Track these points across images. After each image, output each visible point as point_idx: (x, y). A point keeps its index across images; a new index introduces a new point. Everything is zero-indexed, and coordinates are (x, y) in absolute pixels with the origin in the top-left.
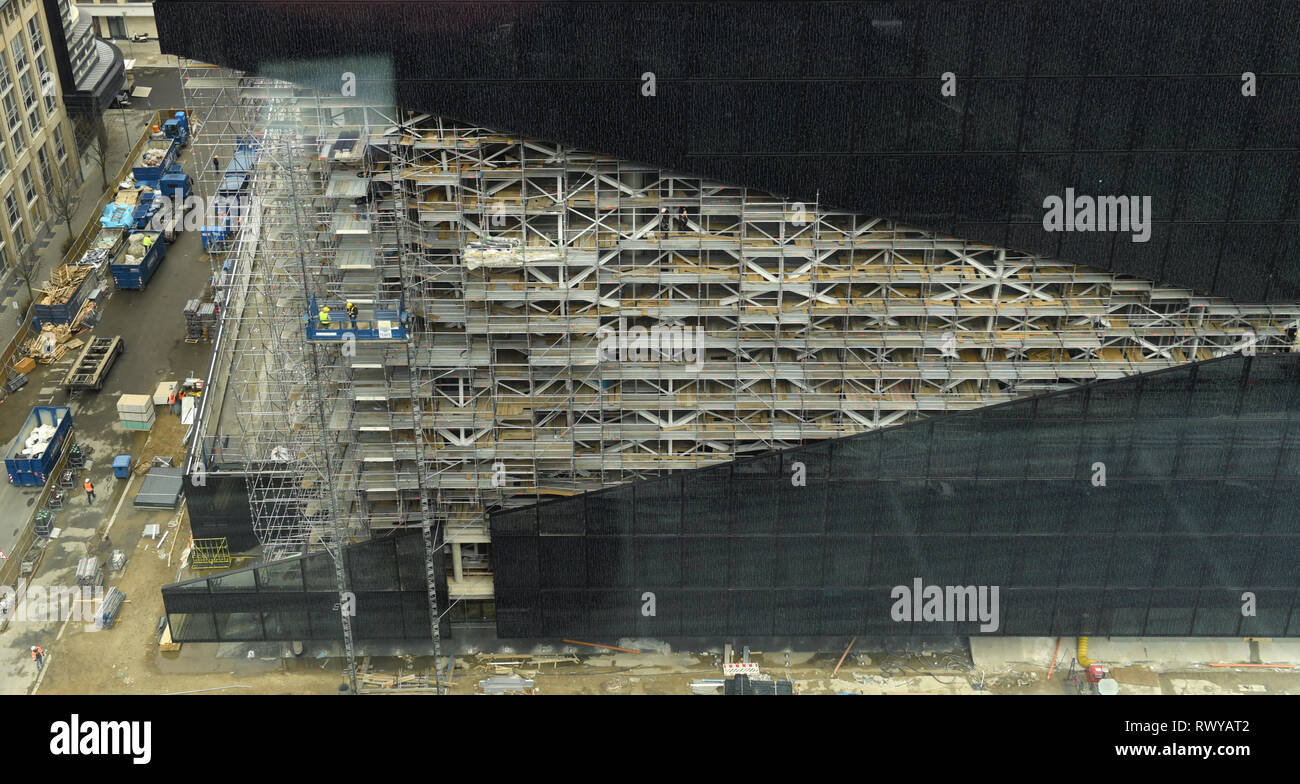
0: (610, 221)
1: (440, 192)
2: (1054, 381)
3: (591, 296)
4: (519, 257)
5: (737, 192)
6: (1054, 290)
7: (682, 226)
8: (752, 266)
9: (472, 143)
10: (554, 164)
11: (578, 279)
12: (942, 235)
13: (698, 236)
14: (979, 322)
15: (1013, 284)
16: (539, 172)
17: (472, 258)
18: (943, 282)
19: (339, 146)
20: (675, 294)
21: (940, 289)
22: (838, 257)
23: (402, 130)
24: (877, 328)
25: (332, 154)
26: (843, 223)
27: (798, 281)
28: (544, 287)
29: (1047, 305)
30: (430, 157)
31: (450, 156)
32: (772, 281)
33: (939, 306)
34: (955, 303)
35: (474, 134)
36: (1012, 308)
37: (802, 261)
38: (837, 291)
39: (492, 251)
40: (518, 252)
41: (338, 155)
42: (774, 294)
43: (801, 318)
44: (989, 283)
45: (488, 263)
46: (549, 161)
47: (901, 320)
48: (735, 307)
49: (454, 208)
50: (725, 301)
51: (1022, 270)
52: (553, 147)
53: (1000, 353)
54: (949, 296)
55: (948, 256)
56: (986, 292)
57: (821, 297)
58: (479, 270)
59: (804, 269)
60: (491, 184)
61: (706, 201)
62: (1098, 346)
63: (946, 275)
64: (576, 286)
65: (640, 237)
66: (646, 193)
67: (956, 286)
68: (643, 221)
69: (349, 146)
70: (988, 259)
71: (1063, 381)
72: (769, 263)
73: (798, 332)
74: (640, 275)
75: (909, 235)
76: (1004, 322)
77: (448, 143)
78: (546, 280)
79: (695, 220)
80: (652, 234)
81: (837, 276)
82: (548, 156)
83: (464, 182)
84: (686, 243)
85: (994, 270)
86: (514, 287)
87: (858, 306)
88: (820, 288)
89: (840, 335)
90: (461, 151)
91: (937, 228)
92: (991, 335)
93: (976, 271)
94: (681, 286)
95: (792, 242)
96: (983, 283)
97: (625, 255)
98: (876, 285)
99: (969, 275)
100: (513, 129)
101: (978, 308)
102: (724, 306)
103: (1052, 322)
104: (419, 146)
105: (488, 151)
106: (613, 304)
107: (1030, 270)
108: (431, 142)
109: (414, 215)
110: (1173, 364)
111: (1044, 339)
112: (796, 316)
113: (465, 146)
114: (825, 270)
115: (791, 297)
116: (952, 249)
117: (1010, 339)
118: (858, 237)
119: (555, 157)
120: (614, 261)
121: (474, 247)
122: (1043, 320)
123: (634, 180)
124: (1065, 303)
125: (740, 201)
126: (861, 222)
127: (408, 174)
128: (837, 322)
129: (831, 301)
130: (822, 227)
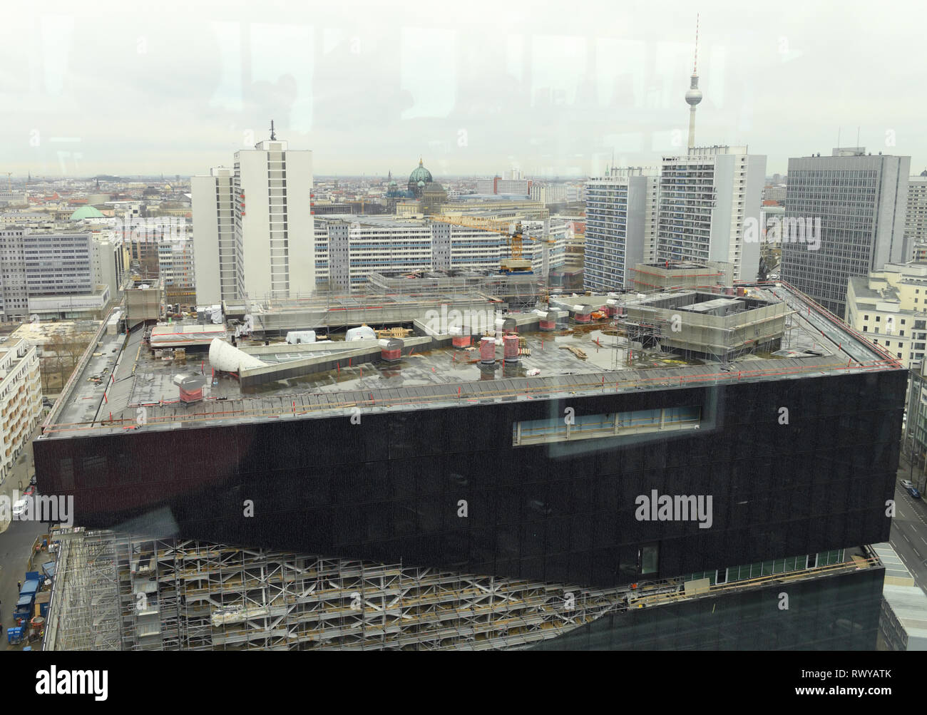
0: (292, 588)
1: (195, 584)
2: (524, 644)
3: (282, 633)
4: (244, 615)
5: (357, 564)
6: (517, 595)
7: (327, 586)
8: (368, 603)
9: (216, 554)
10: (259, 560)
11: (275, 624)
12: (463, 573)
13: (338, 590)
14: (483, 618)
15: (499, 595)
16: (252, 566)
17: (217, 619)
18: (464, 598)
19: (142, 564)
20: (326, 626)
21: (463, 602)
22: (411, 592)
23: (176, 551)
24: (433, 629)
25: (138, 570)
26: (412, 573)
27: (393, 608)
28: (256, 631)
29: (516, 604)
30: (191, 565)
31: (202, 563)
32: (378, 610)
33: (464, 612)
34: (471, 608)
35: (217, 549)
36: (500, 607)
37: (394, 597)
38: (412, 611)
39: (228, 614)
40: (243, 612)
41: (142, 569)
42: (380, 618)
43: (396, 629)
44: (488, 595)
45: (226, 621)
46: (256, 559)
47: (444, 623)
48: (360, 628)
49: (207, 592)
50: (354, 625)
51: (502, 587)
52: (258, 551)
53: (495, 633)
54: (468, 606)
55: (465, 584)
56: (486, 601)
57: (404, 616)
58: (222, 625)
59: (395, 601)
60: (224, 576)
61: (343, 570)
62: (543, 621)
63: (466, 594)
64: (275, 628)
65: (306, 595)
66: (308, 571)
67: (471, 600)
68: (307, 586)
69: (147, 563)
70: (485, 583)
71: (528, 643)
72: (376, 601)
73: (393, 637)
74: (308, 617)
75: (445, 576)
76: (497, 616)
77: (202, 555)
78: (257, 627)
79: (335, 582)
80: (313, 592)
81: (411, 603)
82: (254, 556)
83: (211, 576)
84: (333, 596)
85: (489, 588)
86: (240, 634)
87: (424, 618)
88: (404, 610)
89: (416, 636)
90: (210, 559)
91: (460, 570)
92: (490, 624)
93: (480, 590)
94: (328, 621)
95: (388, 587)
96: (484, 596)
97: (300, 607)
98: (430, 605)
99: (477, 592)
100: (240, 543)
101: (483, 610)
102: (354, 628)
103: (517, 613)
104: (187, 558)
105: (224, 556)
106: (294, 636)
107: (506, 586)
108: (193, 556)
109: (183, 598)
110: (577, 626)
111: (516, 622)
112: (394, 628)
113: (212, 556)
114: (405, 600)
115: (390, 618)
116: (467, 580)
117: (501, 625)
118: (421, 580)
119: (259, 556)
120: (294, 611)
121: (217, 613)
122: (514, 612)
123: (302, 564)
124: (524, 601)
125: (360, 568)
126: (422, 571)
127: (182, 576)
128: (413, 629)
129: (409, 617)
130: (403, 577)
